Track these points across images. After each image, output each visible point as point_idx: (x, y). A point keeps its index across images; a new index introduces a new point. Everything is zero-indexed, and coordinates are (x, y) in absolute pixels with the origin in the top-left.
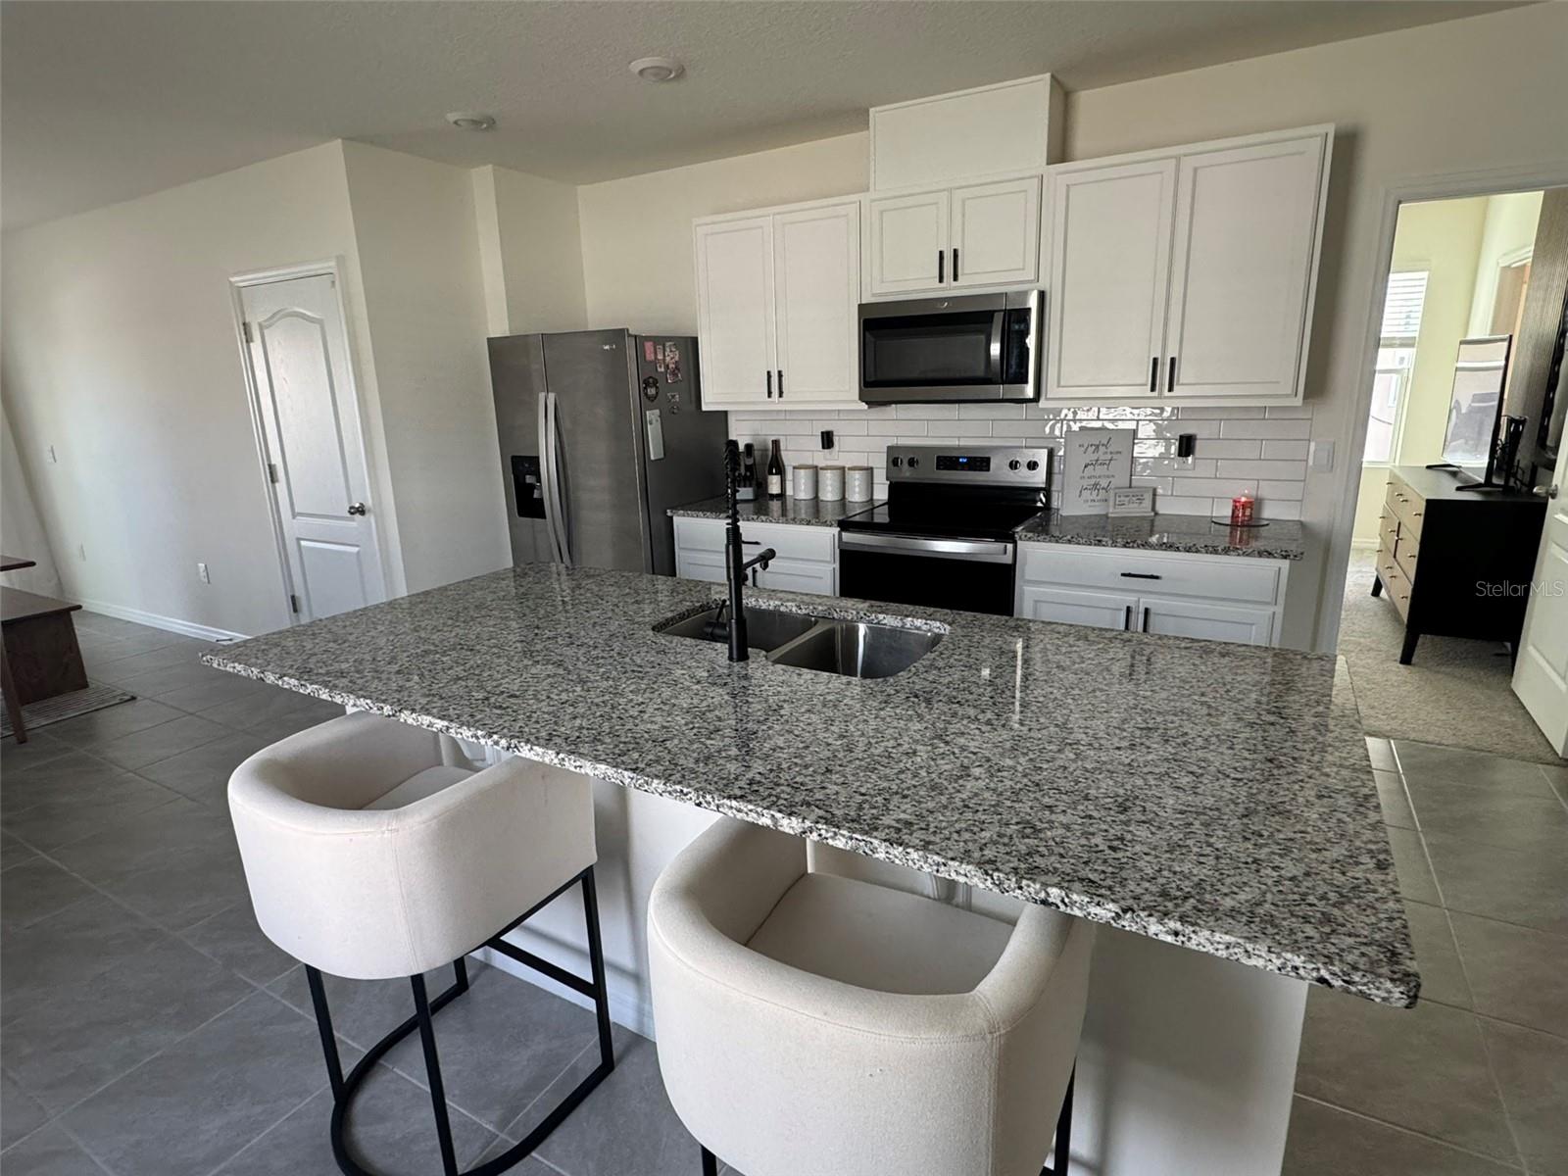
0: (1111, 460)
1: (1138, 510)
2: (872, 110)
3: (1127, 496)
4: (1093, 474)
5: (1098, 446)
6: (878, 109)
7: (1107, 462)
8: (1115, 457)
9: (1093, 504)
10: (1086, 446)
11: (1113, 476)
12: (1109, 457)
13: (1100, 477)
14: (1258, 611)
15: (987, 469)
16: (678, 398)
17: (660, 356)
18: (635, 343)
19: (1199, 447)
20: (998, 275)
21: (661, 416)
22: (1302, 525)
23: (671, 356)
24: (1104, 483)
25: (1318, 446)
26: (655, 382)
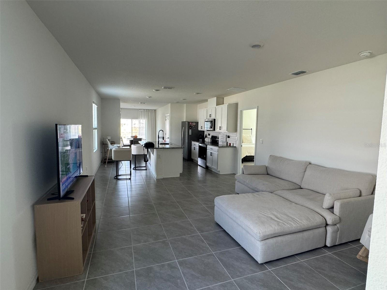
4: (222, 139)
6: (209, 99)
8: (224, 138)
9: (222, 143)
10: (221, 136)
14: (217, 153)
15: (216, 138)
16: (195, 129)
17: (192, 124)
18: (189, 123)
19: (230, 137)
20: (213, 117)
21: (192, 130)
22: (236, 147)
23: (194, 124)
24: (223, 141)
25: (236, 137)
26: (191, 127)
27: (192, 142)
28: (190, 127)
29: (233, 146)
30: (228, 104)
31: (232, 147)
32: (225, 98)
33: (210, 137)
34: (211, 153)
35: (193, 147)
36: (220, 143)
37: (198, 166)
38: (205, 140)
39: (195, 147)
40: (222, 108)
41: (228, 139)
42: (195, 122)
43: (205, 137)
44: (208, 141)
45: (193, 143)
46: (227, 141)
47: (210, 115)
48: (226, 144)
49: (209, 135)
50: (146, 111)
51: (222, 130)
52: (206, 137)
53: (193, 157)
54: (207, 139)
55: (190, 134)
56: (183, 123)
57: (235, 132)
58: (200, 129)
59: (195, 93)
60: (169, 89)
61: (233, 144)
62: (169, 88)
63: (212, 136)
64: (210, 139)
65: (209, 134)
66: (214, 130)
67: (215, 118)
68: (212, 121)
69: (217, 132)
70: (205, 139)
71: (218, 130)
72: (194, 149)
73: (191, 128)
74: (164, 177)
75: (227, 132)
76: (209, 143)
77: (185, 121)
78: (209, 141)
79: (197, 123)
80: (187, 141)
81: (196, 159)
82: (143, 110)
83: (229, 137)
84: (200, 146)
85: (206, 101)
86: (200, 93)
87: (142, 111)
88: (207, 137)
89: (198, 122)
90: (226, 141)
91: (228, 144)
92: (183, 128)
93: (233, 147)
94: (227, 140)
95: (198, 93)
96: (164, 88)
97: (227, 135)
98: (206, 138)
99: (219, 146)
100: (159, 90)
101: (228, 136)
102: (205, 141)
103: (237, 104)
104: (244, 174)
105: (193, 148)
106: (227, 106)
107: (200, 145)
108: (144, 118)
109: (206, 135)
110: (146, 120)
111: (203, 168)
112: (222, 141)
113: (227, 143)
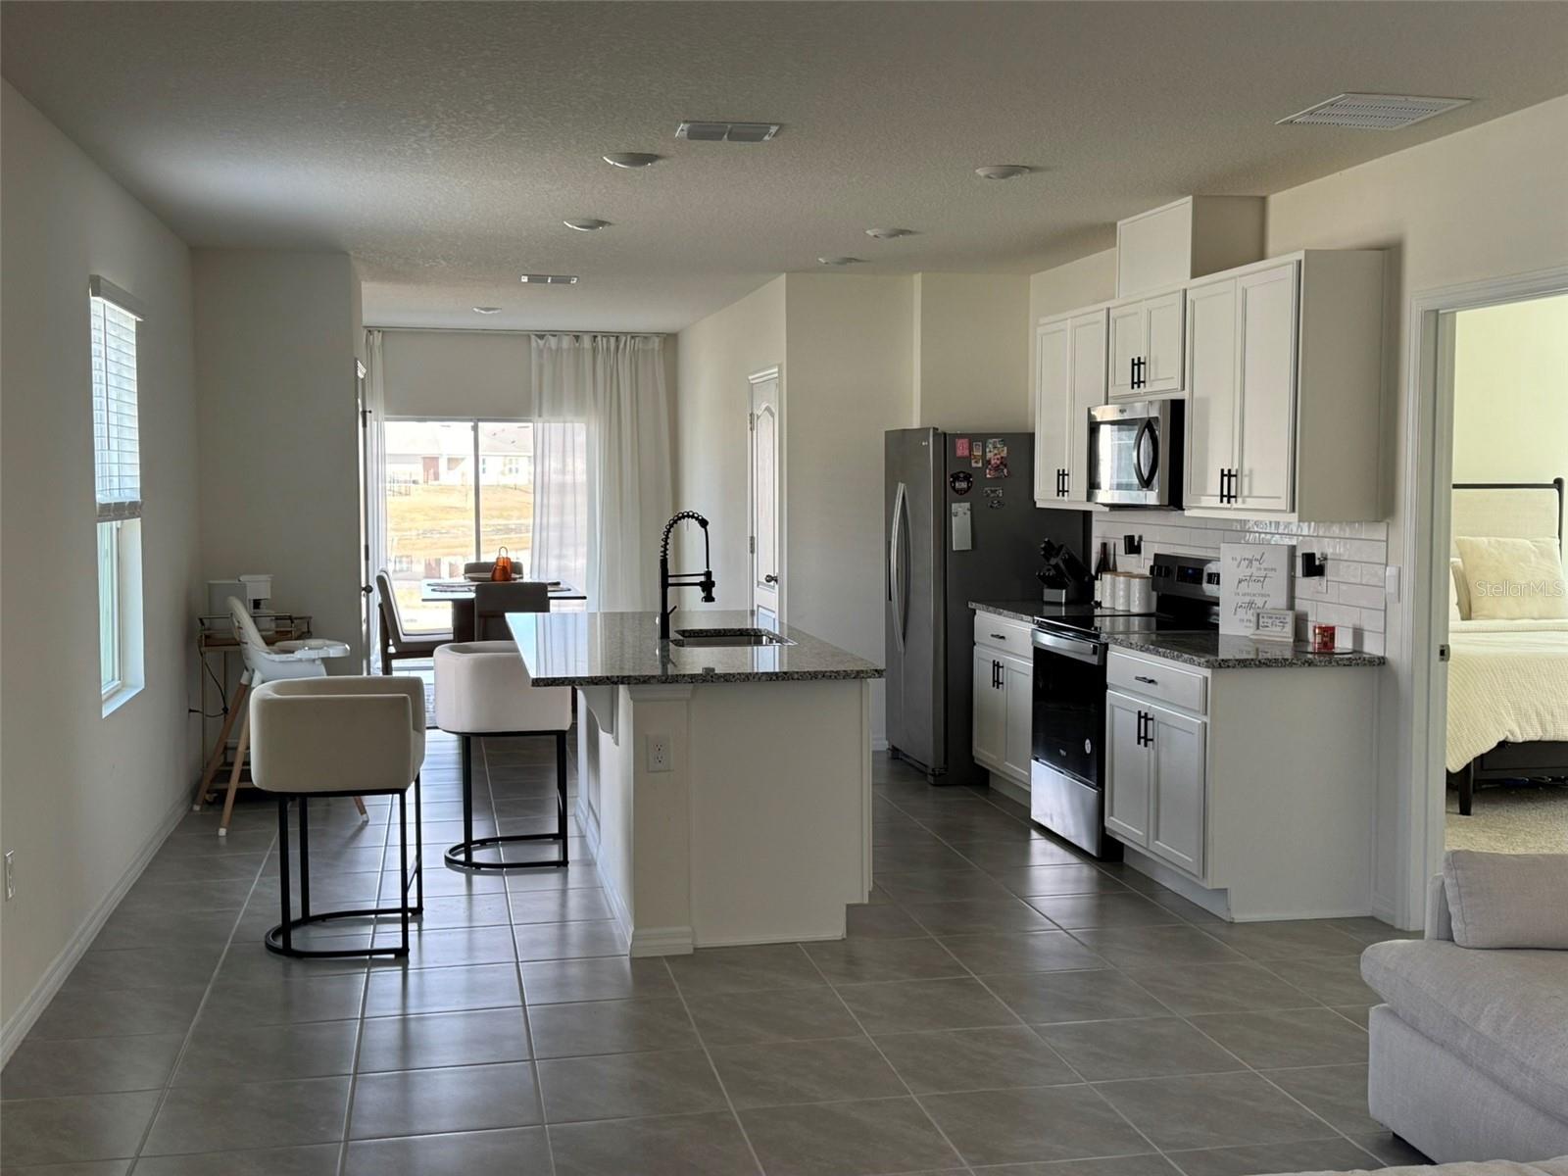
0: (1265, 577)
1: (1281, 634)
2: (1119, 224)
3: (1271, 618)
4: (1247, 591)
5: (1251, 561)
6: (1126, 221)
7: (1262, 579)
8: (1270, 574)
9: (1248, 624)
10: (1239, 560)
11: (1269, 595)
12: (1263, 573)
13: (1254, 595)
14: (1197, 721)
15: (1200, 582)
16: (1000, 493)
17: (978, 453)
18: (945, 440)
19: (1329, 567)
20: (1163, 384)
21: (971, 510)
22: (1382, 661)
23: (995, 452)
24: (1259, 602)
25: (1391, 571)
26: (967, 478)
27: (974, 612)
28: (956, 478)
29: (1357, 650)
30: (1301, 255)
31: (1349, 663)
32: (1275, 201)
33: (1142, 564)
34: (1144, 718)
35: (983, 656)
36: (1233, 626)
37: (1034, 834)
38: (1098, 598)
39: (1002, 659)
40: (1245, 291)
41: (1306, 585)
42: (1006, 438)
43: (1093, 572)
44: (1121, 607)
45: (987, 621)
46: (1300, 605)
47: (1137, 364)
48: (1286, 634)
49: (1133, 546)
50: (594, 350)
51: (1251, 503)
52: (1106, 565)
53: (985, 753)
54: (1114, 585)
55: (961, 535)
56: (899, 443)
57: (1378, 521)
58: (1045, 495)
59: (980, 172)
60: (736, 144)
61: (1358, 634)
62: (734, 136)
63: (1157, 556)
64: (1136, 583)
65: (1129, 540)
66: (1175, 499)
67: (1185, 395)
68: (1149, 425)
69: (1204, 525)
70: (1098, 584)
71: (1206, 501)
72: (997, 683)
73: (964, 485)
74: (702, 943)
75: (1294, 517)
76: (1128, 625)
77: (916, 424)
78: (1135, 610)
79: (1023, 444)
80: (926, 606)
81: (1013, 768)
82: (566, 342)
83: (1314, 567)
84: (1041, 655)
85: (1101, 234)
86: (1031, 169)
87: (559, 349)
88: (1114, 570)
89: (1031, 437)
90: (1291, 606)
91: (1313, 639)
92: (901, 487)
93: (1358, 660)
94: (1298, 592)
95: (1011, 171)
96: (693, 135)
97: (1299, 553)
98: (1107, 577)
99: (1224, 653)
100: (651, 158)
101: (1309, 558)
102: (1099, 604)
103: (1389, 256)
104: (1451, 939)
105: (982, 673)
106: (1290, 272)
107: (1047, 640)
108: (579, 410)
109: (1104, 546)
110: (595, 428)
111: (1071, 859)
112: (1251, 603)
113: (1300, 622)
